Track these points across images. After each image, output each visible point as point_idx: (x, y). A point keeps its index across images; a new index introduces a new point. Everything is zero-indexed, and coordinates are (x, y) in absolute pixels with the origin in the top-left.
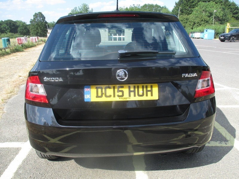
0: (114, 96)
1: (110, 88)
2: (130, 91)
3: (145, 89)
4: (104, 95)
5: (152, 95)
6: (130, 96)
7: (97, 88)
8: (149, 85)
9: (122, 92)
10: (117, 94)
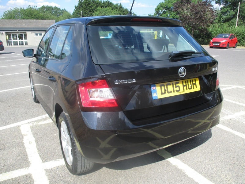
0: (174, 92)
1: (170, 85)
2: (184, 86)
3: (192, 83)
4: (166, 92)
6: (184, 90)
7: (161, 86)
8: (194, 79)
9: (178, 86)
10: (175, 89)
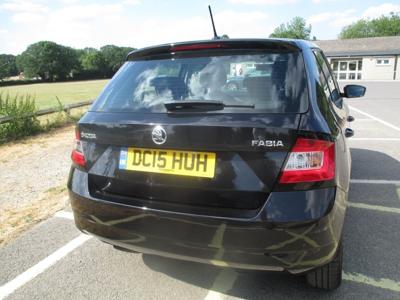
0: (154, 166)
1: (150, 153)
2: (174, 161)
3: (196, 160)
4: (142, 162)
5: (205, 170)
6: (173, 167)
7: (135, 152)
8: (202, 154)
9: (164, 160)
10: (157, 162)
